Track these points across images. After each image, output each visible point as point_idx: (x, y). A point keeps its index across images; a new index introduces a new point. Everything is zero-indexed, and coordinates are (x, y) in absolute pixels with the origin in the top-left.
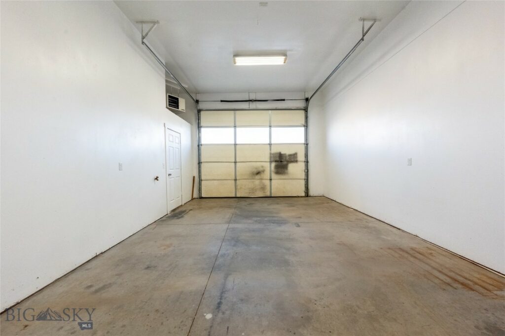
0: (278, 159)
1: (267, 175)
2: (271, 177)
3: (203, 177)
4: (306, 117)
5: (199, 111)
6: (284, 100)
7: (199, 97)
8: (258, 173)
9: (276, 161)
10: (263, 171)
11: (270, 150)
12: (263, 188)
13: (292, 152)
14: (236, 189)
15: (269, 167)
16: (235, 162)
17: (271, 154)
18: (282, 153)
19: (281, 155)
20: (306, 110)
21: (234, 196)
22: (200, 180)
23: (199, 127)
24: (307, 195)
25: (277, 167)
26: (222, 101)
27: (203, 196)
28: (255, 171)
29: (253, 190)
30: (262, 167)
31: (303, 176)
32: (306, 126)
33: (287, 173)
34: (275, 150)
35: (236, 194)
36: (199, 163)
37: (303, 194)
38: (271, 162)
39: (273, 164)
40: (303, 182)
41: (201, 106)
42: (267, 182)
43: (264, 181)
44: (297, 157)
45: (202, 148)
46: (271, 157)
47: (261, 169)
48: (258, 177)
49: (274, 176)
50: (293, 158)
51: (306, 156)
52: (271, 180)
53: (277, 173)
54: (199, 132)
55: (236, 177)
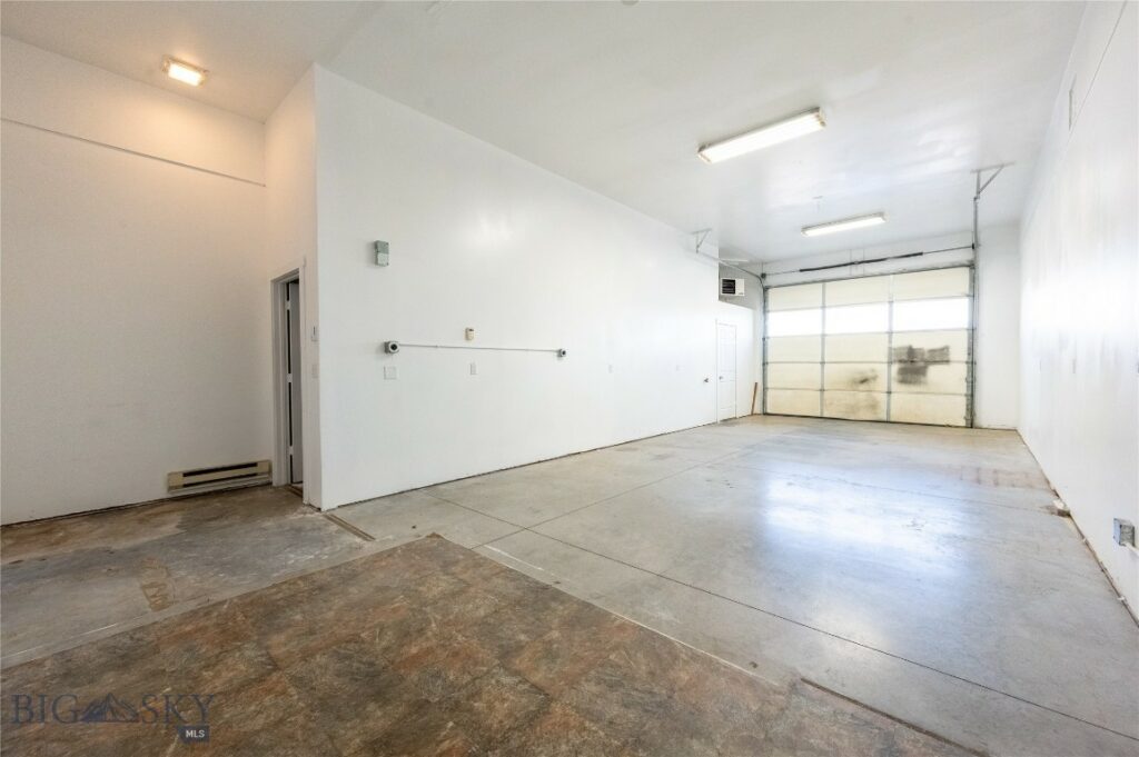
0: (905, 357)
1: (882, 384)
2: (889, 387)
3: (769, 385)
4: (973, 280)
5: (766, 289)
6: (921, 254)
7: (766, 270)
8: (864, 381)
9: (900, 361)
10: (875, 378)
11: (890, 342)
12: (874, 406)
13: (937, 345)
14: (822, 405)
15: (887, 373)
16: (823, 363)
17: (890, 348)
18: (915, 347)
19: (911, 351)
20: (972, 266)
21: (819, 415)
22: (765, 389)
23: (765, 310)
24: (971, 425)
25: (903, 372)
26: (801, 271)
27: (769, 411)
28: (859, 377)
29: (854, 408)
30: (873, 370)
31: (963, 388)
32: (973, 293)
33: (925, 383)
34: (900, 342)
35: (822, 413)
36: (765, 364)
37: (963, 423)
38: (890, 363)
39: (895, 367)
40: (962, 402)
41: (769, 281)
42: (882, 397)
43: (875, 395)
44: (947, 354)
45: (769, 342)
46: (890, 354)
47: (870, 374)
48: (862, 387)
49: (895, 386)
50: (941, 357)
51: (971, 351)
52: (889, 393)
53: (903, 381)
54: (765, 320)
55: (823, 386)
